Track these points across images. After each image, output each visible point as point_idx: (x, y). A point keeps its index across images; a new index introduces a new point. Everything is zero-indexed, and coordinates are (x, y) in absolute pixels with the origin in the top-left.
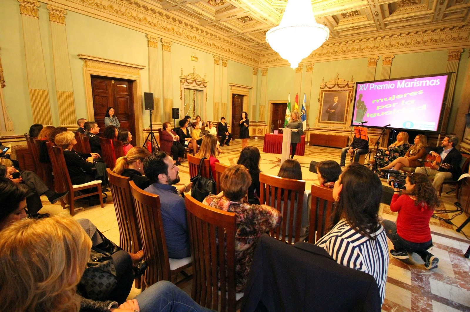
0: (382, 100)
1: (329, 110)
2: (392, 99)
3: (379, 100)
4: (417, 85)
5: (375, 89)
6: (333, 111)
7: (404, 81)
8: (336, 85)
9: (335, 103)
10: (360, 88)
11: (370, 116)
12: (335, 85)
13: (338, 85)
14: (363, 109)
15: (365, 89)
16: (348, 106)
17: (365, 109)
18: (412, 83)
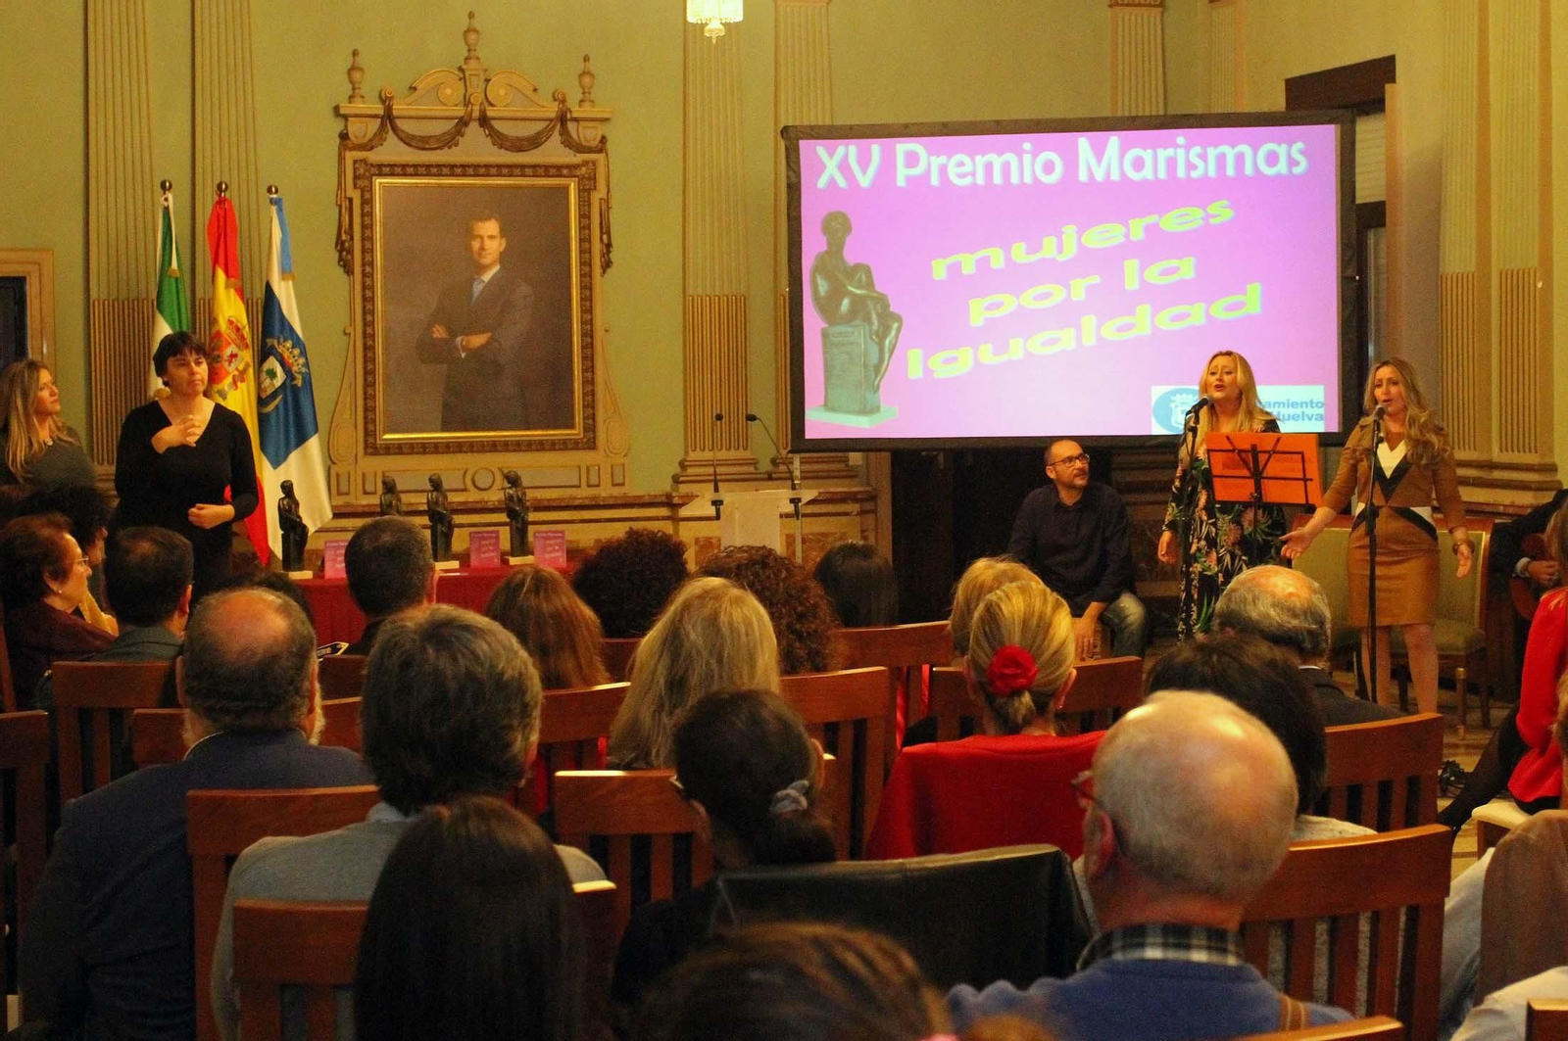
0: (996, 257)
1: (439, 332)
2: (1060, 249)
3: (980, 254)
4: (1190, 166)
5: (935, 180)
6: (478, 340)
7: (1114, 140)
8: (474, 126)
9: (487, 277)
10: (822, 167)
11: (928, 371)
12: (463, 122)
13: (484, 121)
14: (868, 320)
15: (865, 180)
16: (587, 300)
17: (887, 318)
18: (1164, 154)
